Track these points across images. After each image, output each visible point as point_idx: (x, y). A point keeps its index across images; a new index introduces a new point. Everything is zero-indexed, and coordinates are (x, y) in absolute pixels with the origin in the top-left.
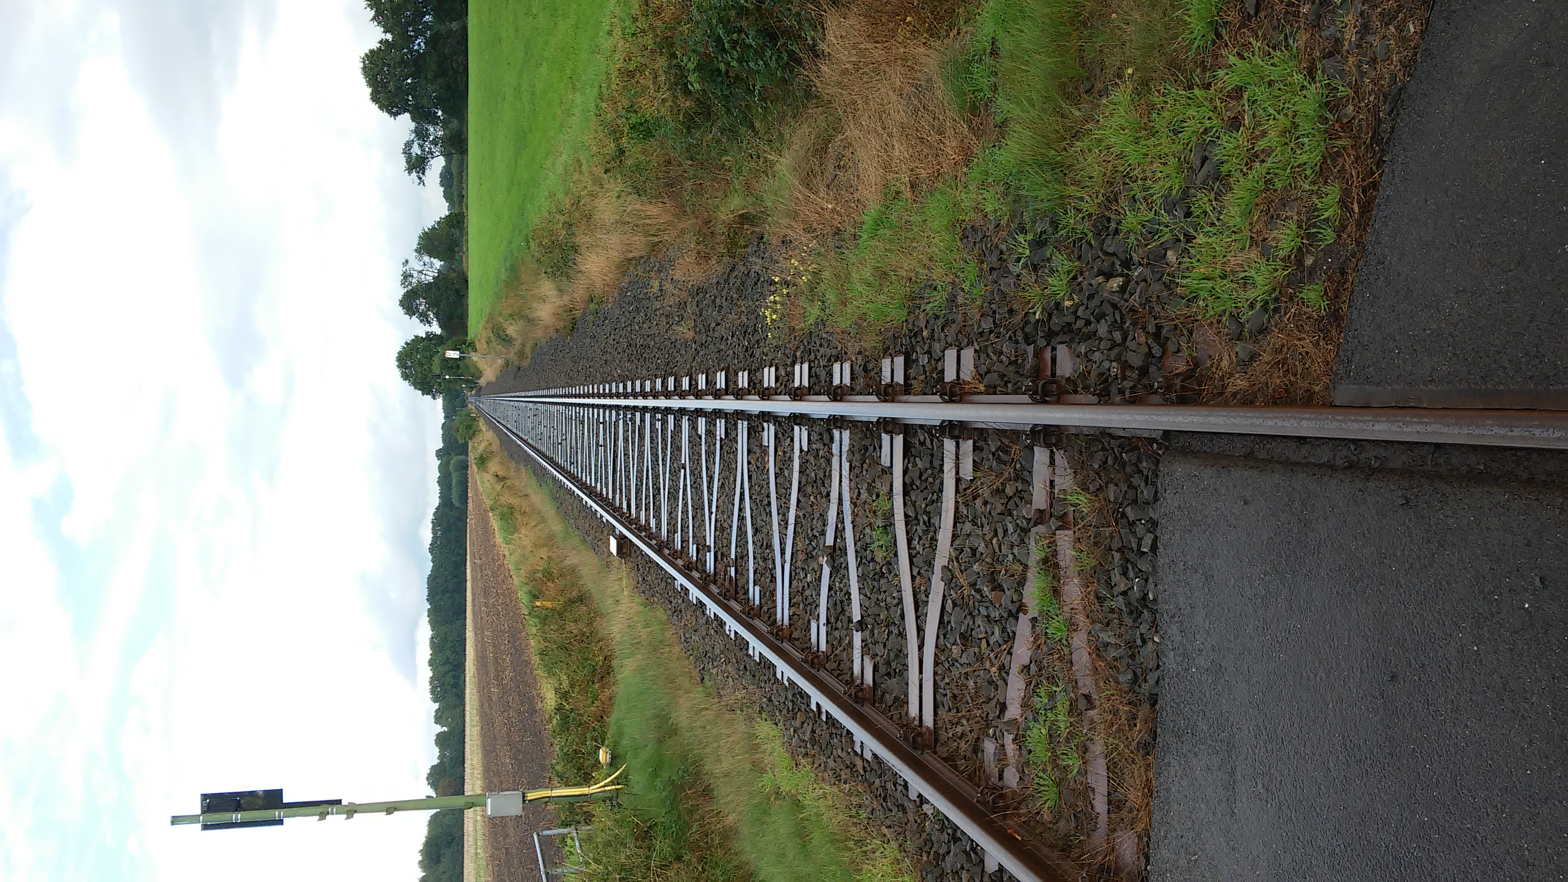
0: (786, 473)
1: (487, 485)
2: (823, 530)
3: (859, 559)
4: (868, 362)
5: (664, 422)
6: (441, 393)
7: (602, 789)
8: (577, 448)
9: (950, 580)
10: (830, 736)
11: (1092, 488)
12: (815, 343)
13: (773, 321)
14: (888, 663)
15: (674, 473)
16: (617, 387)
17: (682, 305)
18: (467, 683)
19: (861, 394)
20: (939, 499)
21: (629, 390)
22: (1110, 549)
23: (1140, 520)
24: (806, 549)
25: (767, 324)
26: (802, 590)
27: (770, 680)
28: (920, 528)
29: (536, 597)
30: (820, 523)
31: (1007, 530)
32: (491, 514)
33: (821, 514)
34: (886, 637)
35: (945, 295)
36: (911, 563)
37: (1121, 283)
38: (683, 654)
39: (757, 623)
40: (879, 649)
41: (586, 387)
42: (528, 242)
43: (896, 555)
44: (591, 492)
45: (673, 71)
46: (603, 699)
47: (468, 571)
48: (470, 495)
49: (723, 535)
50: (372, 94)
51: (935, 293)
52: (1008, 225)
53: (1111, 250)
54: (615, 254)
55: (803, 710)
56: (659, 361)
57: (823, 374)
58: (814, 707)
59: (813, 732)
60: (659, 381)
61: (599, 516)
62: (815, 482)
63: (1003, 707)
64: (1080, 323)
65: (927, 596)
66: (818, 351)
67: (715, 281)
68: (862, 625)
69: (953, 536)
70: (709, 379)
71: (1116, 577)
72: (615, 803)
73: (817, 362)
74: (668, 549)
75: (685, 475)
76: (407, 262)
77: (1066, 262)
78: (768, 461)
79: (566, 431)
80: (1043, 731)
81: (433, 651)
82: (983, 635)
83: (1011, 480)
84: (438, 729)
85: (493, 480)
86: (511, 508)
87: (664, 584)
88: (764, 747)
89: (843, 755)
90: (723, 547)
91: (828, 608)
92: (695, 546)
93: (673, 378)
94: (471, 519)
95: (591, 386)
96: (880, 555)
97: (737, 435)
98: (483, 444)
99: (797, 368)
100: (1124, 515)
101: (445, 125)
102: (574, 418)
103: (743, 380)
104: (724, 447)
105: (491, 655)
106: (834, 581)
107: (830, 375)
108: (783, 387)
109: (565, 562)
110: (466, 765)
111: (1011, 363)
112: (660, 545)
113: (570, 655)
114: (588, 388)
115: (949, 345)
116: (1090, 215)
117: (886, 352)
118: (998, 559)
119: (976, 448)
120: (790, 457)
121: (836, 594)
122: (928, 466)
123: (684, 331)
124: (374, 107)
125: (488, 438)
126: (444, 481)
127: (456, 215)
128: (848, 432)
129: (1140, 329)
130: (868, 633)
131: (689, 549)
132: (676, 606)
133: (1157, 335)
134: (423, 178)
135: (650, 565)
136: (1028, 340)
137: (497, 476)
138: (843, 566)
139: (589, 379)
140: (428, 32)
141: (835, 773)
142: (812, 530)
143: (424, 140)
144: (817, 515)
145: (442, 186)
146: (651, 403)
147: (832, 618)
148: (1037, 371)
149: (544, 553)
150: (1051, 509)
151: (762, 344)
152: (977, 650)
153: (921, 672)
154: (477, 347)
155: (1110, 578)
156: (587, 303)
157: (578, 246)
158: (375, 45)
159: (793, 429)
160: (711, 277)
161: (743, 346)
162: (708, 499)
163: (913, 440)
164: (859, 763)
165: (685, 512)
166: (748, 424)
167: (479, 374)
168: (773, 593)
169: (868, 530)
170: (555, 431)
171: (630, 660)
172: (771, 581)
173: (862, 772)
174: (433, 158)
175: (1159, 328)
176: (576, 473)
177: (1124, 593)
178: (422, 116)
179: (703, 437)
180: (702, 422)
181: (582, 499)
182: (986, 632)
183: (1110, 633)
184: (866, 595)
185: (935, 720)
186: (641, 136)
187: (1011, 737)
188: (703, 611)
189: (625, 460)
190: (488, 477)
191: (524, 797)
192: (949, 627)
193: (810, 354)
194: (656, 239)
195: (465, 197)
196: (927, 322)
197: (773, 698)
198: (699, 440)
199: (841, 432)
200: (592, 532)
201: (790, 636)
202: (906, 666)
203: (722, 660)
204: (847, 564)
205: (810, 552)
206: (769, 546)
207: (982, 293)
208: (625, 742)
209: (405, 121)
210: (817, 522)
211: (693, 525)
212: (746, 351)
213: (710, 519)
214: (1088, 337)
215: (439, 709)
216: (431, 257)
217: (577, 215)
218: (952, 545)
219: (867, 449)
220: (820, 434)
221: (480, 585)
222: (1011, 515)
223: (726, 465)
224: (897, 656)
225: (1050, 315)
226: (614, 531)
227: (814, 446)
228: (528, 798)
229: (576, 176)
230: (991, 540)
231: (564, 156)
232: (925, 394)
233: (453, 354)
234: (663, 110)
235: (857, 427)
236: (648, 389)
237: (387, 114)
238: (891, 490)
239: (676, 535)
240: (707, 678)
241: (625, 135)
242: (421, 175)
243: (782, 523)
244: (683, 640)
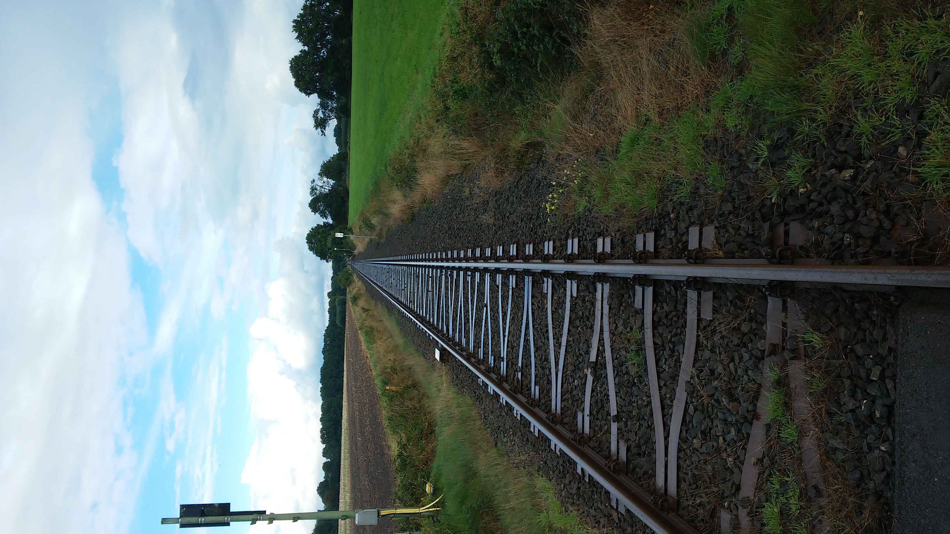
0: (560, 311)
1: (357, 314)
2: (587, 351)
3: (616, 372)
4: (625, 236)
5: (473, 277)
6: (331, 259)
7: (428, 510)
8: (414, 293)
9: (692, 391)
10: (592, 493)
11: (824, 329)
12: (583, 225)
13: (551, 210)
14: (639, 446)
15: (479, 310)
16: (441, 255)
17: (486, 203)
18: (343, 433)
19: (619, 259)
20: (683, 333)
21: (449, 256)
22: (839, 376)
23: (870, 355)
24: (574, 363)
25: (547, 212)
26: (571, 390)
27: (546, 450)
28: (667, 353)
29: (386, 384)
30: (585, 346)
31: (742, 357)
32: (359, 332)
33: (586, 340)
34: (637, 428)
35: (689, 189)
36: (659, 377)
37: (852, 174)
38: (482, 426)
39: (537, 410)
40: (632, 436)
41: (421, 255)
42: (386, 167)
43: (646, 370)
44: (422, 320)
45: (483, 55)
46: (428, 451)
47: (345, 365)
48: (347, 320)
49: (513, 351)
50: (295, 82)
51: (681, 187)
52: (747, 135)
53: (843, 149)
54: (441, 172)
55: (571, 472)
56: (470, 238)
57: (589, 246)
58: (579, 471)
59: (579, 488)
60: (470, 251)
61: (427, 335)
62: (582, 318)
63: (738, 488)
64: (812, 205)
65: (672, 402)
66: (585, 230)
67: (508, 187)
68: (617, 418)
69: (694, 360)
70: (505, 249)
71: (845, 397)
72: (435, 519)
73: (584, 237)
74: (474, 358)
75: (487, 311)
76: (314, 181)
77: (802, 159)
78: (547, 303)
79: (407, 282)
80: (776, 510)
81: (323, 413)
82: (720, 434)
83: (746, 321)
84: (325, 460)
85: (361, 311)
86: (372, 329)
87: (470, 380)
88: (542, 494)
89: (602, 507)
90: (513, 358)
91: (591, 405)
92: (493, 357)
93: (479, 249)
94: (347, 334)
95: (424, 254)
96: (633, 370)
97: (524, 285)
98: (356, 290)
99: (570, 241)
100: (852, 350)
101: (338, 100)
102: (412, 274)
103: (529, 250)
104: (515, 293)
105: (358, 417)
106: (596, 386)
107: (595, 246)
108: (559, 254)
109: (405, 363)
110: (340, 483)
111: (748, 235)
112: (469, 356)
113: (407, 420)
114: (422, 255)
115: (692, 224)
116: (825, 124)
117: (639, 229)
118: (734, 378)
119: (715, 298)
120: (564, 301)
121: (597, 395)
122: (673, 309)
123: (487, 219)
124: (297, 90)
125: (359, 286)
126: (332, 311)
127: (343, 153)
128: (608, 284)
129: (872, 208)
130: (623, 424)
131: (488, 358)
132: (479, 395)
133: (887, 212)
134: (325, 132)
135: (461, 368)
136: (764, 218)
137: (364, 309)
138: (603, 376)
139: (423, 250)
140: (329, 45)
141: (595, 519)
142: (579, 350)
143: (325, 109)
144: (583, 340)
145: (335, 136)
146: (464, 265)
147: (594, 411)
148: (771, 242)
149: (391, 356)
150: (783, 343)
151: (543, 226)
152: (715, 444)
153: (666, 455)
154: (354, 231)
155: (839, 398)
156: (422, 203)
157: (417, 168)
158: (298, 53)
159: (566, 282)
160: (505, 184)
161: (529, 227)
162: (503, 327)
163: (661, 291)
164: (615, 515)
165: (486, 335)
166: (532, 278)
167: (354, 247)
168: (549, 391)
169: (623, 352)
170: (401, 282)
171: (446, 428)
172: (548, 383)
173: (617, 521)
174: (330, 120)
175: (888, 206)
176: (413, 308)
177: (852, 411)
178: (324, 95)
179: (500, 287)
180: (499, 278)
181: (417, 324)
182: (723, 431)
183: (839, 441)
184: (621, 397)
185: (677, 491)
186: (460, 98)
187: (746, 511)
188: (498, 400)
189: (445, 300)
190: (358, 309)
191: (378, 513)
192: (691, 425)
193: (579, 232)
194: (468, 162)
195: (349, 143)
196: (674, 208)
197: (548, 462)
198: (497, 289)
199: (603, 285)
200: (423, 345)
201: (562, 421)
202: (654, 450)
203: (511, 433)
204: (607, 375)
205: (577, 365)
206: (547, 360)
207: (724, 186)
208: (443, 480)
209: (315, 99)
210: (583, 345)
211: (492, 343)
212: (532, 231)
213: (504, 340)
214: (820, 216)
215: (325, 448)
216: (328, 178)
217: (417, 149)
218: (693, 366)
219: (623, 296)
220: (587, 286)
221: (352, 374)
222: (747, 347)
223: (516, 305)
224: (646, 442)
225: (785, 200)
226: (438, 345)
227: (582, 294)
228: (381, 514)
229: (417, 125)
230: (728, 364)
231: (410, 114)
232: (671, 258)
233: (339, 235)
234: (474, 81)
235: (616, 281)
236: (462, 256)
237: (304, 94)
238: (643, 325)
239: (480, 349)
240: (499, 444)
241: (450, 97)
242: (323, 130)
243: (556, 345)
244: (483, 417)
